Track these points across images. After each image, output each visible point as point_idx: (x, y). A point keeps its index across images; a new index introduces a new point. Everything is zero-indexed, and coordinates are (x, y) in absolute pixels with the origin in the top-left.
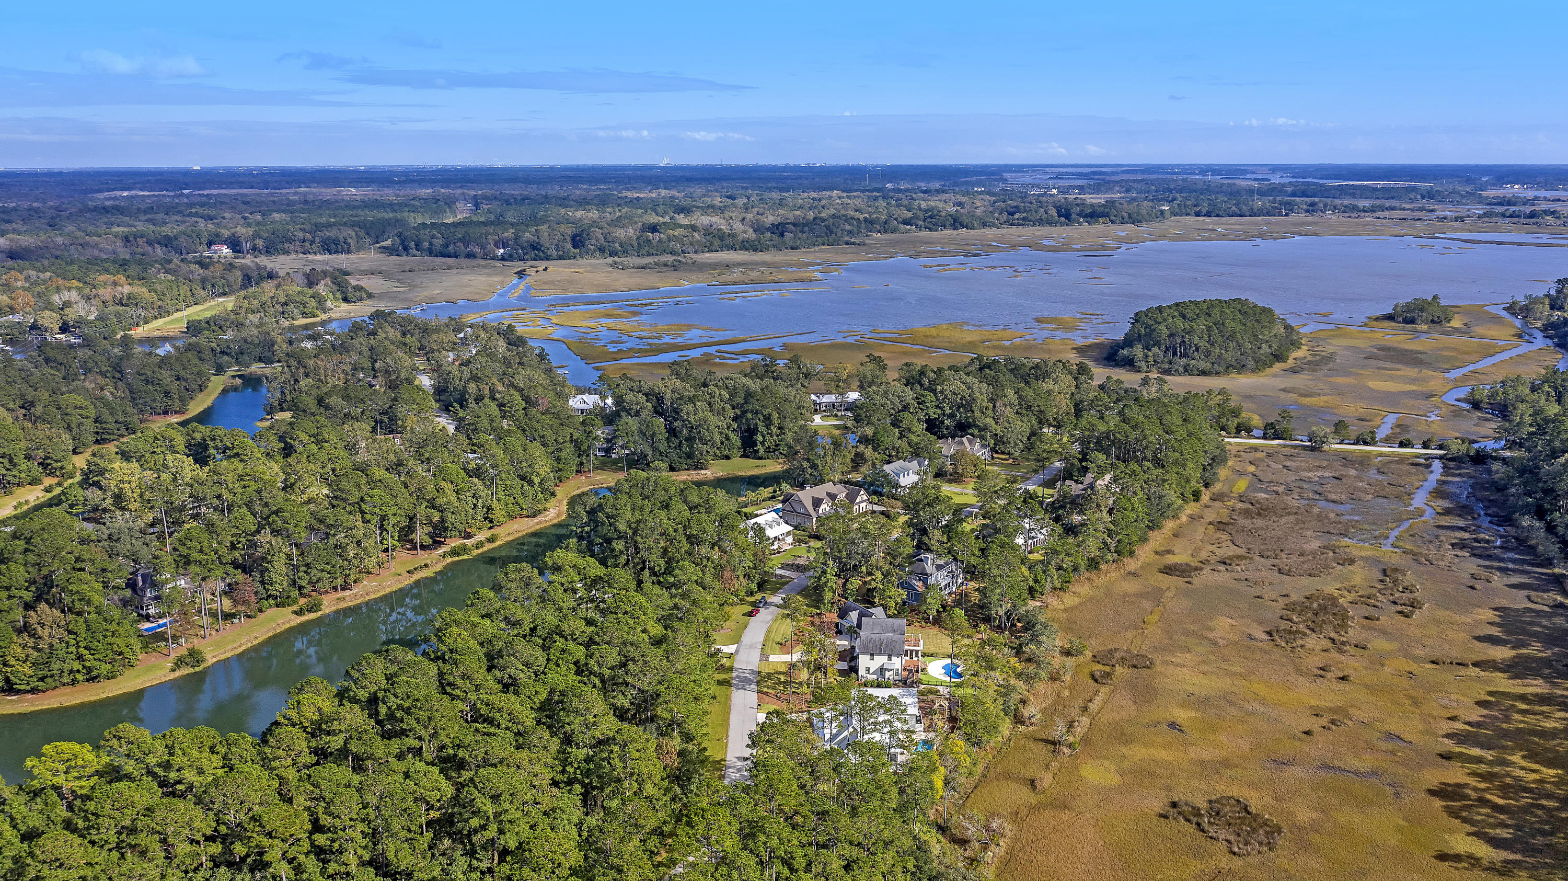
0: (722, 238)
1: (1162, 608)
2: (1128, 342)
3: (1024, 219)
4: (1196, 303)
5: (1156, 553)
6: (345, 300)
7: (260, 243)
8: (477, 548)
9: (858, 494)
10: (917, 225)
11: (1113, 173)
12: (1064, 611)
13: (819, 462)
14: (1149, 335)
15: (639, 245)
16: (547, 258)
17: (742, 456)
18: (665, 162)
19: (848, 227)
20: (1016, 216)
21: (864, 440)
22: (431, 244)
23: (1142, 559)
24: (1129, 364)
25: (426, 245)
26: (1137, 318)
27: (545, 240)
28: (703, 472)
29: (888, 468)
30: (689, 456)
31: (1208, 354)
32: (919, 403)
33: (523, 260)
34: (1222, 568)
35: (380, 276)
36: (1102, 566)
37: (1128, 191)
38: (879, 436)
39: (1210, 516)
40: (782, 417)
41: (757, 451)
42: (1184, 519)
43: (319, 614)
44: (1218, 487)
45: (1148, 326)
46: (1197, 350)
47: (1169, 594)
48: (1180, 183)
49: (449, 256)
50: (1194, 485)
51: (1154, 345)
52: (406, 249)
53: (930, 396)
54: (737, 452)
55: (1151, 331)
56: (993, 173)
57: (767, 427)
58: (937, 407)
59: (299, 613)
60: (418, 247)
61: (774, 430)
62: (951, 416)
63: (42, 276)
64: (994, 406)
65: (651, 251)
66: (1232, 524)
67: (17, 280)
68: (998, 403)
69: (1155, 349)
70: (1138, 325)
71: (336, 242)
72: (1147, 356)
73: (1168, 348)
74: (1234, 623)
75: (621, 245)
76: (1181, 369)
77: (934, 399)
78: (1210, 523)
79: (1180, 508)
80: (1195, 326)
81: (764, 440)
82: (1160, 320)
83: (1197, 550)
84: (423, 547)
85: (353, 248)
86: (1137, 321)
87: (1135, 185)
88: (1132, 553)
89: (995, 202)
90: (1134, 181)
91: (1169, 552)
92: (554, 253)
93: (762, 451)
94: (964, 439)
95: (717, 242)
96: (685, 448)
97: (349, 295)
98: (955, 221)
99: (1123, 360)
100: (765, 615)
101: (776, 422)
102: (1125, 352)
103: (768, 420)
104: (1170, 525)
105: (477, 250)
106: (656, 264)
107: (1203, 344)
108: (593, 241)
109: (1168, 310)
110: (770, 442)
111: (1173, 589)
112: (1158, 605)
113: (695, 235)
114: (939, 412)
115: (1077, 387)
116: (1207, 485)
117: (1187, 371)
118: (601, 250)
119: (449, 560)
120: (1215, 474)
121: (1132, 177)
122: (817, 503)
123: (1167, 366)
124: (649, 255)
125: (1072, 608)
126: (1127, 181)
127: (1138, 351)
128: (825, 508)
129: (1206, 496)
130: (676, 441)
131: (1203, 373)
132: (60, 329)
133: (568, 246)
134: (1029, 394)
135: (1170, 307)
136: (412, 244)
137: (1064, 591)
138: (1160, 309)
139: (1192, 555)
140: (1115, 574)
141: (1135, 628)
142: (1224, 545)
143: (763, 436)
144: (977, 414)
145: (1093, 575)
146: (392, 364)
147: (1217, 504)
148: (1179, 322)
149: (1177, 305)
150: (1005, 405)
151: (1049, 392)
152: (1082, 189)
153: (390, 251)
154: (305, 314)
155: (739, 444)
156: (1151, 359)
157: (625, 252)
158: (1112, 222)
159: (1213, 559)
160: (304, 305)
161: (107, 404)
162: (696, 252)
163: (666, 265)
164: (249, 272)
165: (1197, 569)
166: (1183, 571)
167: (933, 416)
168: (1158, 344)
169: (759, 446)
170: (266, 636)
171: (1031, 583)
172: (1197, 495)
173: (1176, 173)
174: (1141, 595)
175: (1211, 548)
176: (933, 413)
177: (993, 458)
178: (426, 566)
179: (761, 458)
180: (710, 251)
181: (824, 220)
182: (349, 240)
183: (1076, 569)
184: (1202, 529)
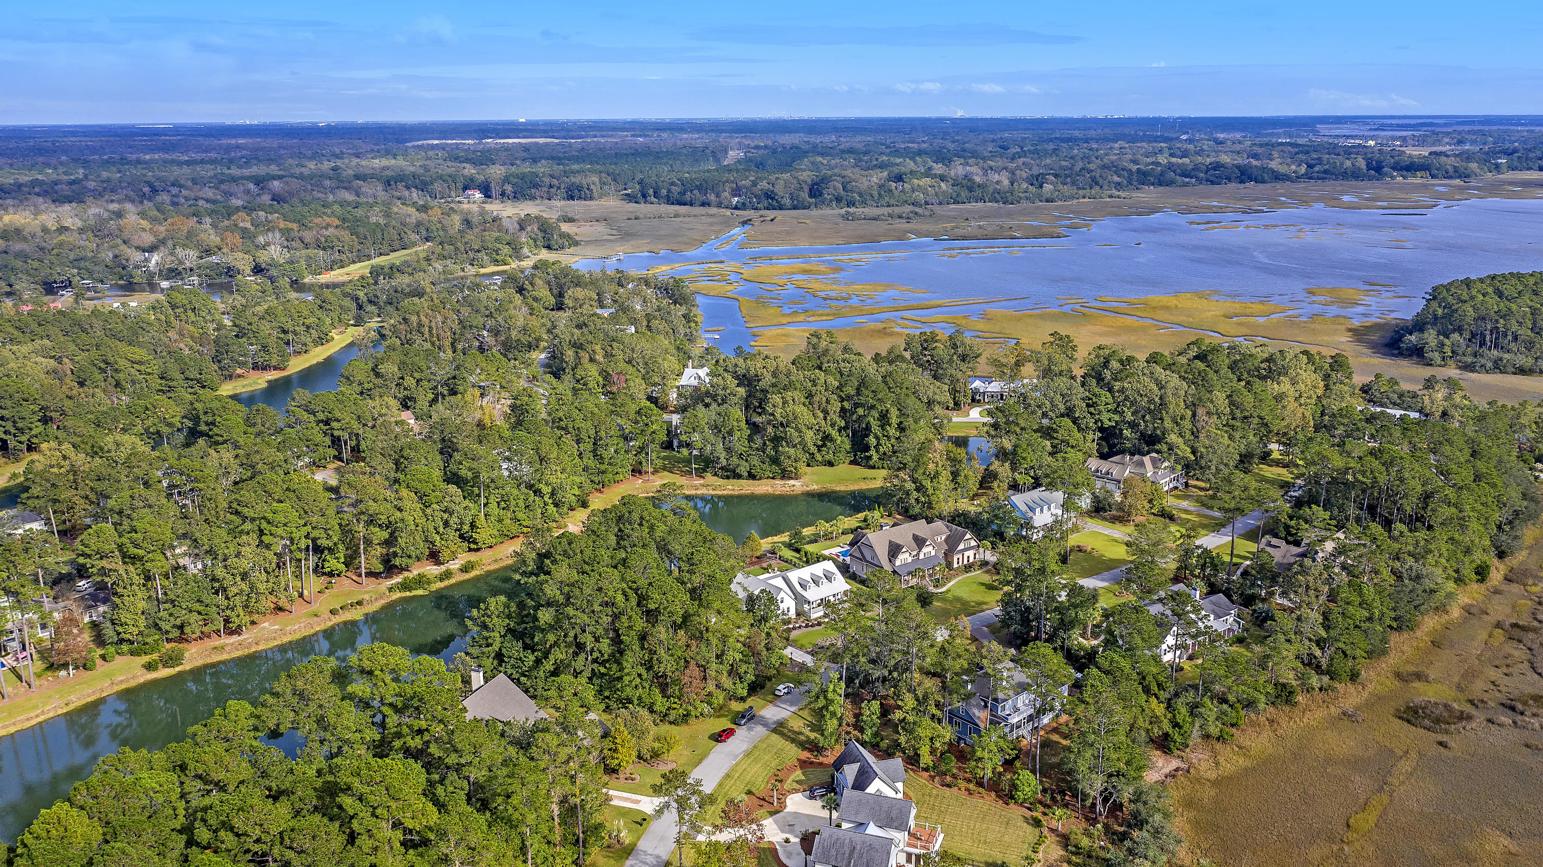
0: (971, 190)
1: (1385, 798)
2: (1419, 326)
3: (1325, 172)
4: (1519, 276)
5: (1398, 675)
6: (549, 247)
7: (509, 188)
8: (441, 580)
9: (961, 538)
10: (1197, 178)
11: (1445, 125)
12: (1215, 783)
13: (927, 483)
14: (1448, 317)
15: (880, 195)
16: (781, 208)
17: (851, 463)
18: (960, 114)
19: (1116, 179)
20: (1317, 169)
21: (1002, 455)
22: (669, 191)
23: (1370, 687)
24: (1417, 353)
25: (664, 192)
26: (1435, 295)
27: (779, 189)
28: (792, 482)
29: (1018, 499)
30: (775, 461)
31: (1530, 345)
32: (1088, 406)
33: (756, 209)
34: (1505, 719)
35: (604, 223)
36: (1299, 698)
37: (1460, 142)
38: (1020, 451)
39: (1500, 610)
40: (902, 413)
41: (870, 458)
42: (1456, 613)
43: (178, 669)
44: (1519, 558)
45: (1448, 306)
46: (1515, 338)
47: (1405, 766)
48: (1525, 134)
49: (685, 204)
50: (1478, 556)
51: (1454, 331)
52: (644, 196)
53: (1105, 396)
54: (844, 458)
55: (1451, 312)
56: (1304, 125)
57: (882, 427)
58: (1115, 411)
59: (149, 667)
60: (656, 194)
61: (892, 431)
62: (1133, 425)
63: (270, 217)
64: (1194, 415)
65: (892, 202)
66: (1535, 630)
67: (243, 221)
68: (1200, 411)
69: (1455, 336)
70: (1435, 304)
71: (580, 188)
72: (1443, 345)
73: (1473, 335)
74: (1514, 848)
75: (861, 195)
76: (1489, 365)
77: (1111, 400)
78: (1498, 625)
79: (1450, 595)
80: (1514, 307)
81: (878, 444)
82: (1465, 297)
83: (1470, 675)
84: (370, 574)
85: (595, 194)
86: (1435, 298)
87: (1469, 137)
88: (1354, 677)
89: (1297, 153)
90: (1469, 132)
91: (1419, 676)
92: (787, 201)
93: (875, 457)
94: (1147, 459)
95: (964, 194)
96: (770, 451)
97: (553, 243)
98: (1242, 173)
99: (1407, 349)
100: (743, 739)
101: (894, 420)
102: (1413, 338)
103: (884, 417)
104: (1430, 623)
105: (712, 197)
106: (890, 216)
107: (1525, 333)
108: (831, 190)
109: (1479, 285)
110: (886, 447)
111: (1413, 755)
112: (1381, 790)
113: (943, 185)
114: (1117, 417)
115: (1327, 387)
116: (1501, 555)
117: (1498, 367)
118: (838, 199)
119: (397, 595)
120: (1516, 538)
121: (1467, 128)
122: (894, 550)
123: (1469, 359)
124: (889, 206)
125: (1230, 778)
126: (1460, 133)
127: (1431, 337)
128: (904, 558)
129: (1496, 576)
130: (758, 441)
131: (1522, 371)
132: (252, 271)
133: (805, 195)
134: (1248, 400)
135: (1481, 281)
136: (651, 191)
137: (1225, 741)
138: (1468, 283)
139: (1459, 687)
140: (1320, 714)
141: (1331, 839)
142: (1514, 670)
143: (877, 438)
144: (1168, 424)
145: (1281, 714)
146: (503, 323)
147: (1515, 588)
148: (1492, 302)
149: (1493, 278)
150: (1209, 414)
151: (1279, 398)
152: (1404, 139)
153: (631, 198)
154: (496, 262)
155: (848, 447)
156: (1448, 350)
157: (864, 203)
158: (1433, 177)
159: (1493, 698)
160: (497, 252)
161: (179, 360)
162: (940, 203)
163: (900, 217)
164: (469, 217)
165: (1463, 717)
166: (1437, 721)
167: (1107, 424)
168: (1460, 330)
169: (873, 452)
170: (83, 702)
171: (1167, 726)
172: (1482, 573)
173: (1522, 125)
174: (1356, 764)
175: (1493, 674)
176: (1108, 419)
177: (1187, 485)
178: (359, 603)
179: (873, 467)
180: (956, 202)
181: (1091, 171)
182: (592, 187)
183: (1250, 704)
184: (1483, 635)
